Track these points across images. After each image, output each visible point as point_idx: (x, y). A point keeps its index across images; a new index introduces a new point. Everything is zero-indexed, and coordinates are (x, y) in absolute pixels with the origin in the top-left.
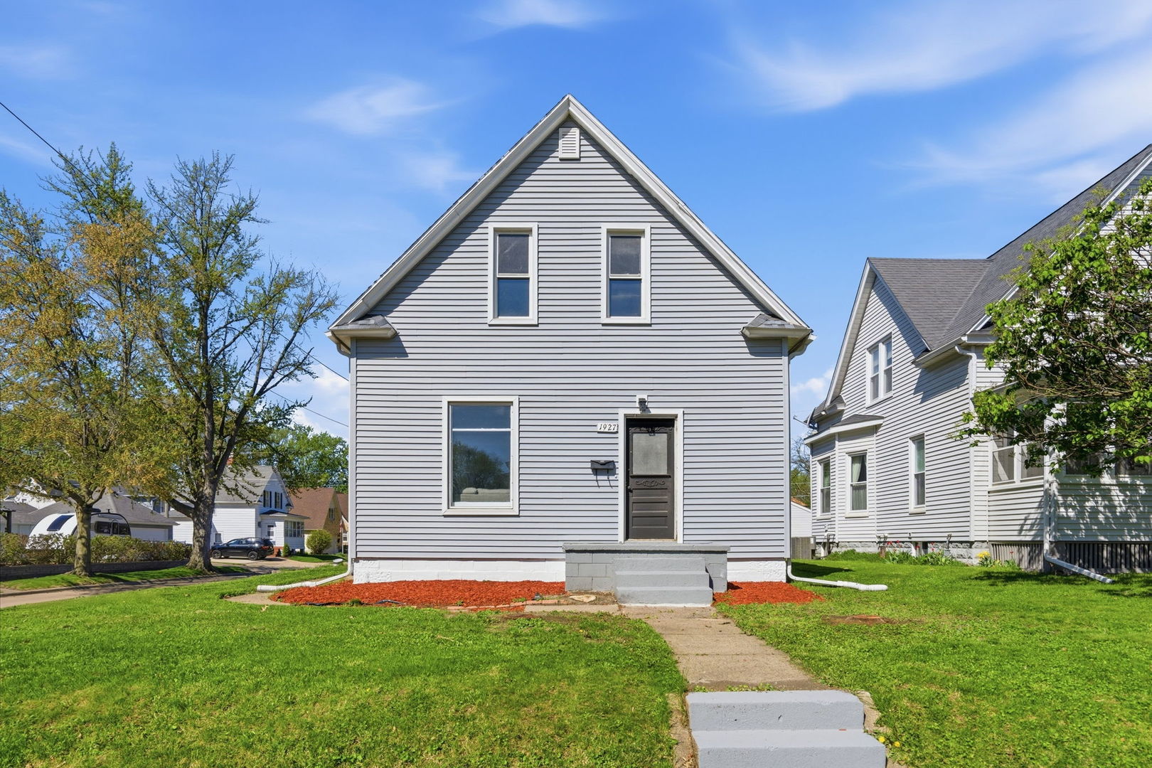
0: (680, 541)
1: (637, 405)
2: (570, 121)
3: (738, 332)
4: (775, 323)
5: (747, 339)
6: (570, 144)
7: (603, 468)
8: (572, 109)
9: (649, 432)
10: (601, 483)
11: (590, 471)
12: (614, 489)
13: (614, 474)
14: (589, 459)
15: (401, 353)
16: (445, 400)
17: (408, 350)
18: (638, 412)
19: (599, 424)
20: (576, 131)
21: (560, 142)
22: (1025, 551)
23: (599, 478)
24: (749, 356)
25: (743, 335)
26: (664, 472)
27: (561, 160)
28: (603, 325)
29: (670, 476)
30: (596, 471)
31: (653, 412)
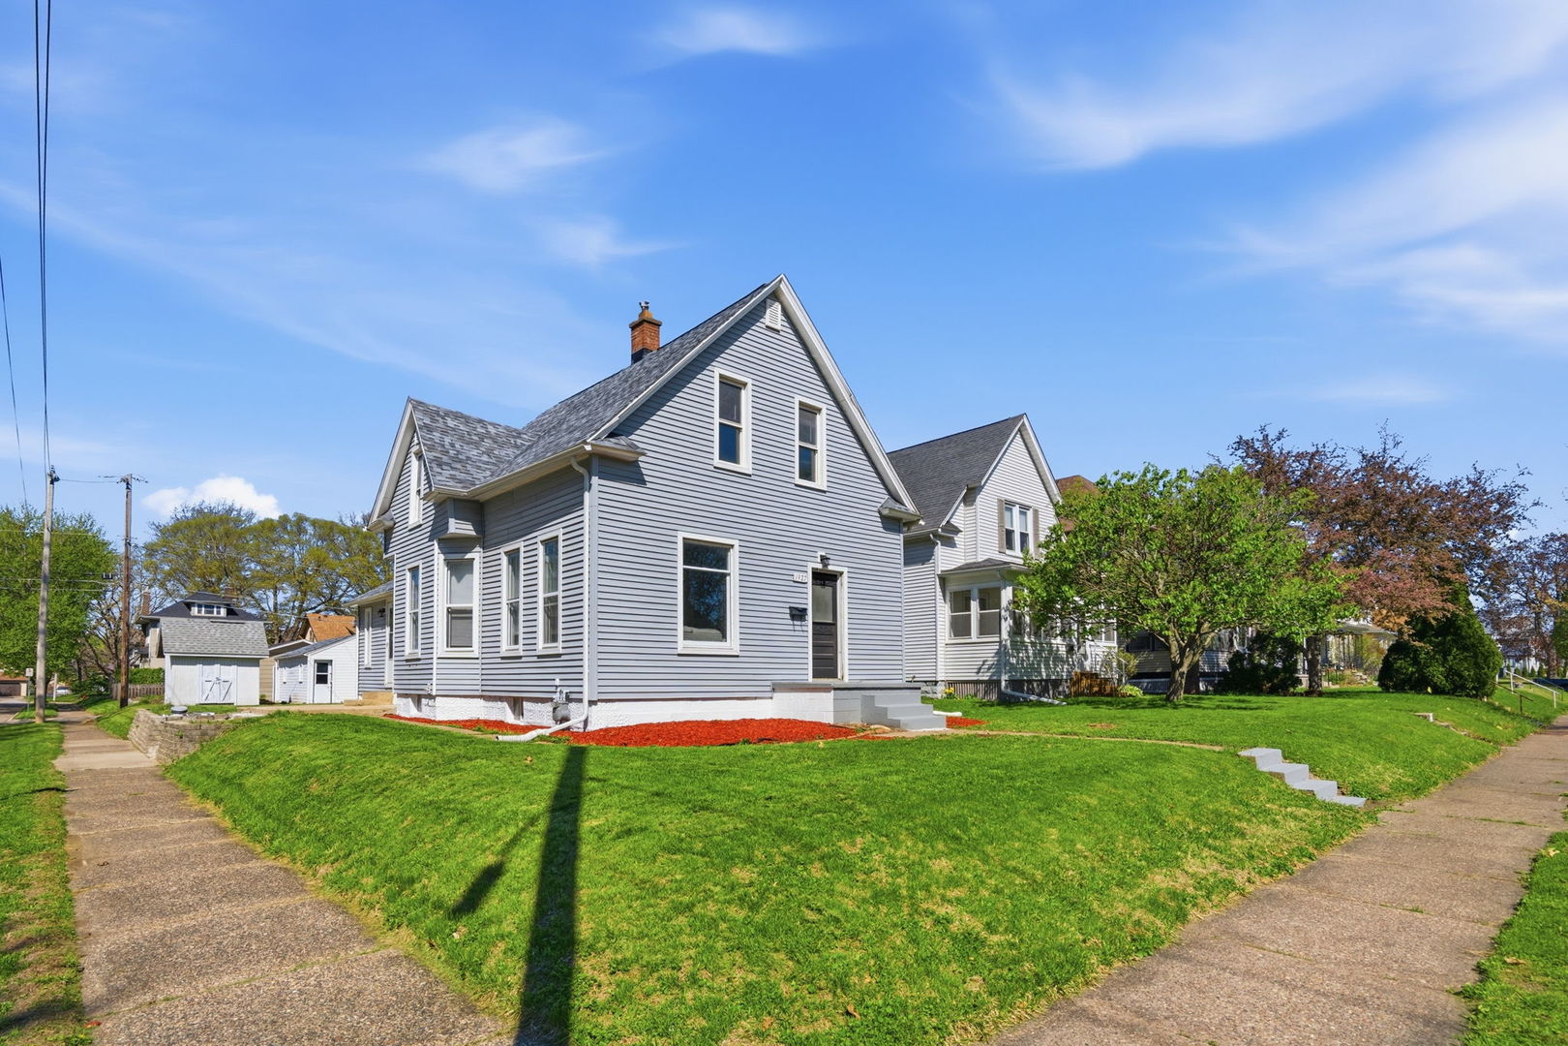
0: (846, 679)
1: (819, 560)
2: (775, 296)
3: (876, 509)
4: (897, 506)
5: (882, 517)
6: (773, 316)
7: (798, 614)
8: (782, 286)
9: (821, 585)
10: (797, 628)
11: (788, 616)
12: (805, 634)
13: (805, 620)
14: (788, 605)
15: (640, 481)
16: (681, 536)
17: (646, 478)
18: (820, 566)
19: (795, 574)
20: (778, 306)
21: (768, 311)
22: (981, 687)
23: (796, 623)
24: (882, 530)
25: (879, 512)
26: (831, 621)
27: (767, 327)
28: (796, 485)
29: (834, 624)
30: (793, 617)
31: (830, 568)
